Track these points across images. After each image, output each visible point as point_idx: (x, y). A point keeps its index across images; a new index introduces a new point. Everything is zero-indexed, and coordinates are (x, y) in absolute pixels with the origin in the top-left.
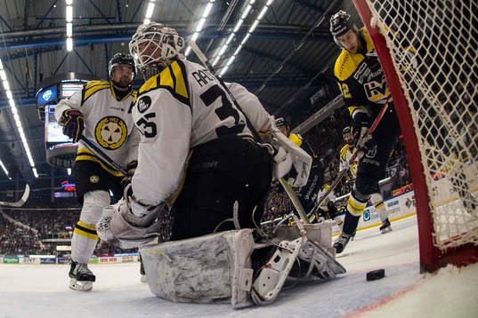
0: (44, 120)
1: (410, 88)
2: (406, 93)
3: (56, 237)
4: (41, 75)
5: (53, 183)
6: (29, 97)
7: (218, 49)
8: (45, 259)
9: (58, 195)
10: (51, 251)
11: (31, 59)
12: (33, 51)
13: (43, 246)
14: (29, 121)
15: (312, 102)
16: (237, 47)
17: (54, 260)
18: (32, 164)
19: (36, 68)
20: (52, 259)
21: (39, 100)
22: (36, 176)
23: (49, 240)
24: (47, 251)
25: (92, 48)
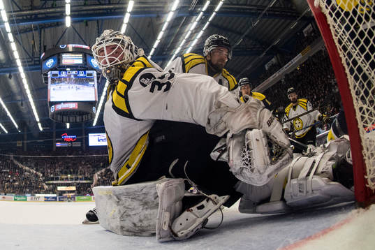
0: (47, 83)
1: (347, 57)
2: (344, 61)
3: (57, 179)
4: (45, 47)
5: (54, 134)
6: (35, 64)
7: (190, 25)
8: (48, 198)
9: (59, 145)
10: (53, 190)
11: (36, 33)
12: (38, 27)
13: (46, 187)
14: (35, 84)
15: (267, 68)
16: (205, 23)
17: (55, 198)
18: (38, 120)
19: (40, 41)
20: (53, 198)
21: (43, 67)
22: (41, 129)
23: (51, 182)
24: (50, 191)
25: (87, 25)
